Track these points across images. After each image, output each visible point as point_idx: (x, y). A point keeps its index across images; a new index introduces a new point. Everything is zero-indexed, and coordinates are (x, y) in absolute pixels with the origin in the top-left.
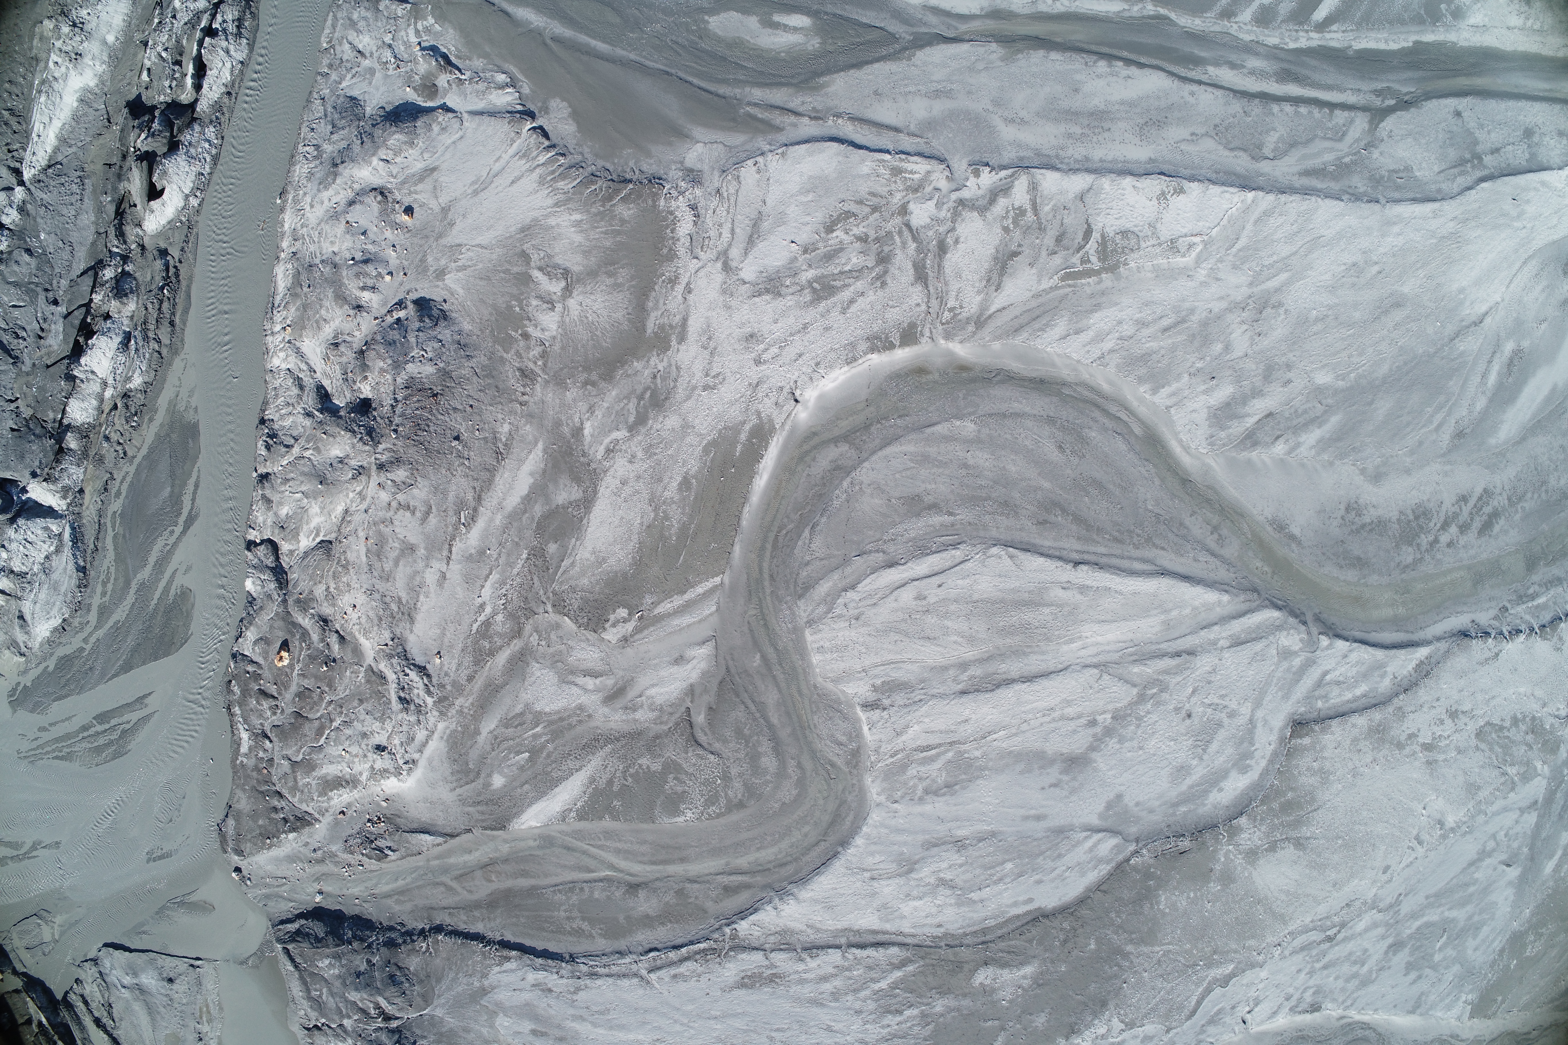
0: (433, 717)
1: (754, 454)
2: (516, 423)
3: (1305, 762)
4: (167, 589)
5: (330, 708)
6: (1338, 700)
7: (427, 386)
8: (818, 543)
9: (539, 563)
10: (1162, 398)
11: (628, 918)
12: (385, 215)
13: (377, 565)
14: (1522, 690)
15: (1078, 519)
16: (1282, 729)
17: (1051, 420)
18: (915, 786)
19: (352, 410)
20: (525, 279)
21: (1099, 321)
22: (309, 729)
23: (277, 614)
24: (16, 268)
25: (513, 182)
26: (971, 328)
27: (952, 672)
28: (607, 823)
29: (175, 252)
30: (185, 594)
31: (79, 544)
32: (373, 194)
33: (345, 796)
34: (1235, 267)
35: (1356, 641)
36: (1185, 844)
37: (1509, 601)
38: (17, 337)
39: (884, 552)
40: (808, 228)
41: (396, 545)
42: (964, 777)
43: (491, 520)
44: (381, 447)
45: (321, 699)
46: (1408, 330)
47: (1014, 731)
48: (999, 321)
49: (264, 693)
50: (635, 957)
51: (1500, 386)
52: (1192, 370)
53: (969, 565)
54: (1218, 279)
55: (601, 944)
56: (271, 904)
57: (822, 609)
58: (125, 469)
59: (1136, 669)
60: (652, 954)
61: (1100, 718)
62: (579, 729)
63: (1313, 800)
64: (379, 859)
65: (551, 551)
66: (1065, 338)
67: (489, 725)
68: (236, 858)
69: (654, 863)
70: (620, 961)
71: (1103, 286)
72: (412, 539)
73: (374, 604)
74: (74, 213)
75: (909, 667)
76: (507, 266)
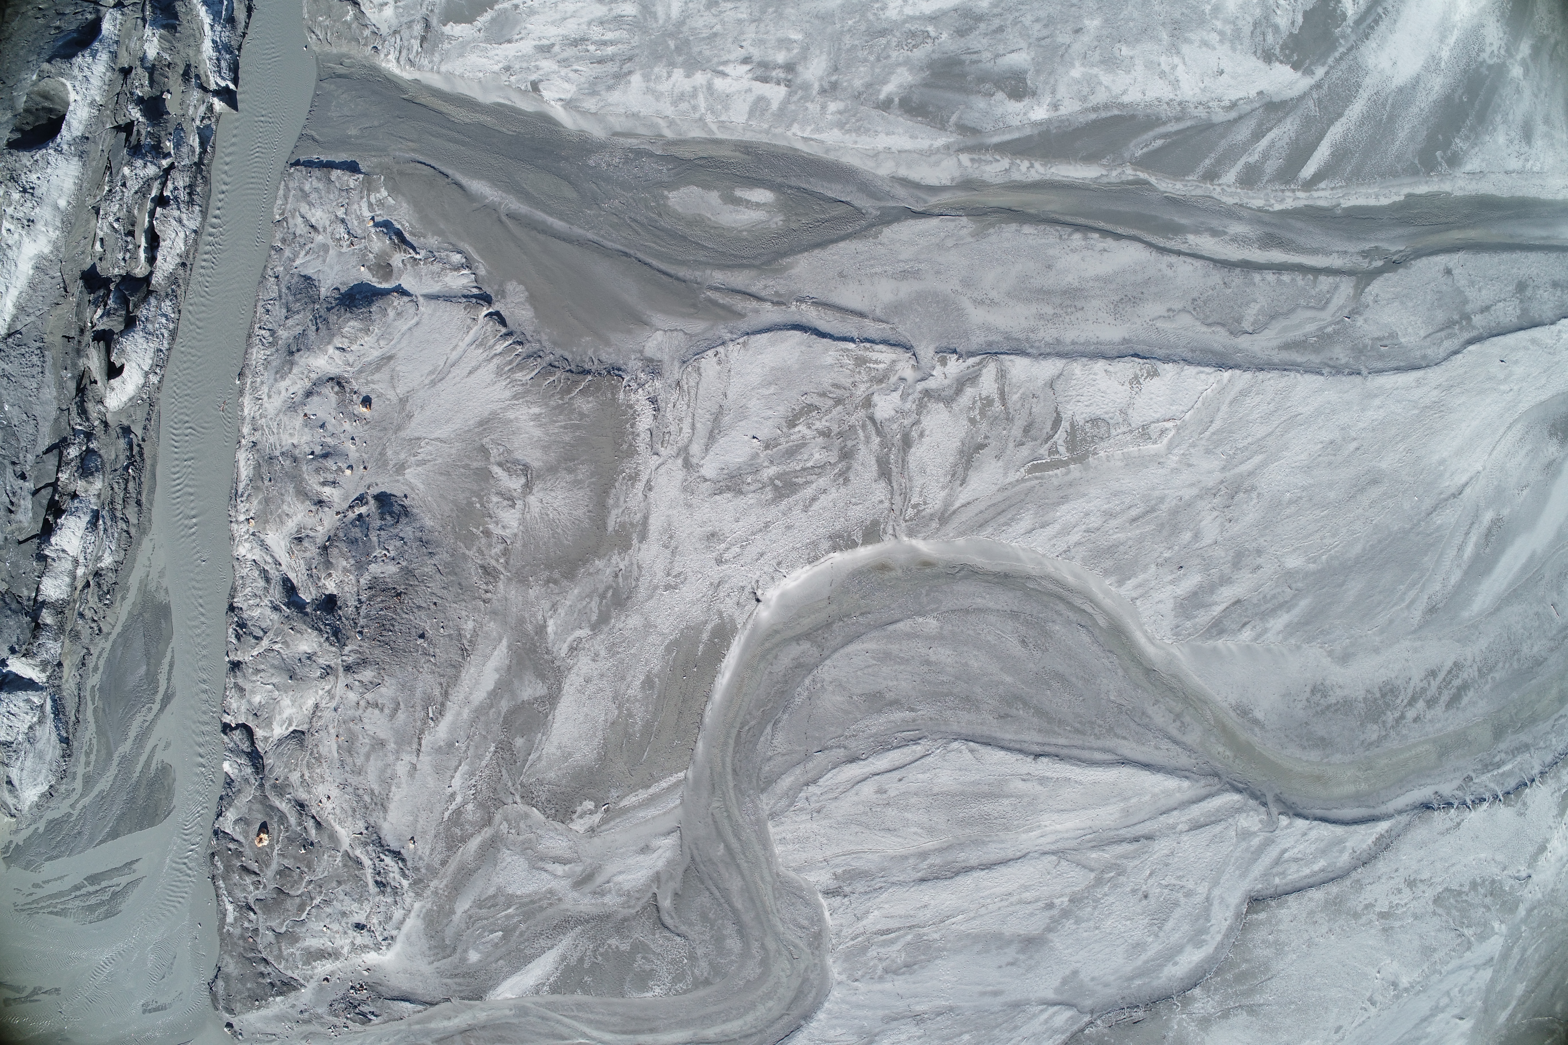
0: (409, 897)
1: (716, 653)
2: (480, 620)
3: (1260, 935)
4: (148, 763)
5: (310, 887)
6: (1295, 876)
7: (390, 586)
8: (780, 738)
9: (507, 756)
10: (1128, 589)
12: (343, 406)
13: (349, 760)
14: (1483, 856)
15: (1040, 712)
16: (1238, 906)
17: (1014, 615)
18: (875, 966)
19: (318, 607)
20: (484, 475)
21: (1066, 513)
22: (291, 905)
23: (255, 797)
25: (470, 373)
26: (934, 525)
27: (911, 861)
28: (579, 997)
29: (138, 430)
30: (165, 770)
31: (61, 716)
32: (330, 384)
33: (328, 966)
34: (1208, 452)
35: (1316, 819)
36: (1140, 1014)
37: (1474, 771)
39: (845, 748)
40: (770, 423)
41: (367, 741)
42: (922, 957)
43: (459, 714)
44: (347, 649)
45: (301, 878)
46: (1384, 508)
47: (972, 915)
48: (964, 517)
49: (245, 869)
51: (1477, 558)
52: (1159, 560)
53: (929, 759)
54: (1190, 465)
57: (784, 803)
58: (101, 645)
59: (1094, 855)
61: (1057, 901)
62: (550, 911)
63: (1267, 969)
64: (363, 1024)
65: (518, 745)
66: (1030, 532)
67: (463, 906)
68: (227, 1015)
69: (624, 1033)
71: (1070, 477)
72: (382, 735)
73: (348, 796)
74: (36, 386)
75: (870, 856)
76: (467, 461)
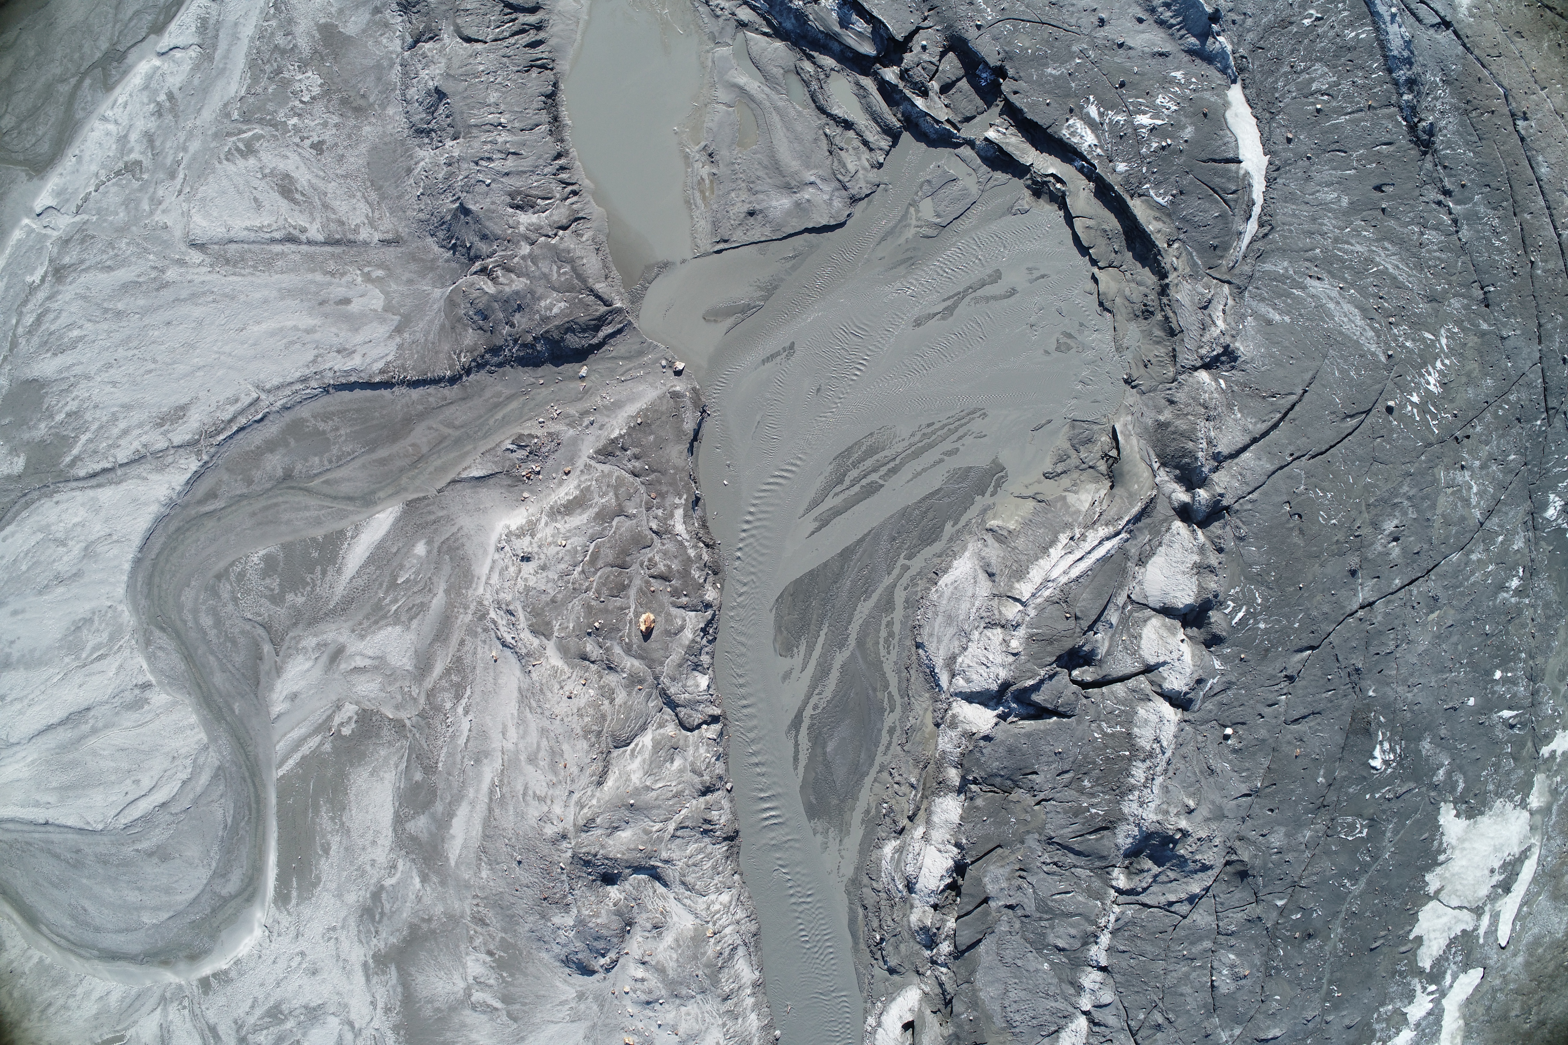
0: (490, 598)
1: (282, 881)
2: (477, 880)
4: (810, 648)
5: (587, 584)
7: (553, 906)
9: (426, 761)
11: (287, 445)
13: (553, 742)
17: (97, 930)
18: (100, 624)
19: (619, 874)
20: (506, 999)
21: (92, 1008)
22: (609, 554)
23: (662, 664)
24: (1073, 932)
27: (100, 724)
28: (319, 533)
29: (880, 973)
31: (928, 671)
33: (563, 495)
38: (1055, 864)
42: (71, 638)
43: (477, 791)
44: (569, 854)
45: (598, 591)
47: (49, 684)
48: (153, 1001)
49: (666, 578)
50: (274, 409)
53: (113, 813)
55: (304, 412)
56: (636, 347)
57: (201, 761)
60: (260, 416)
62: (360, 616)
64: (520, 436)
65: (418, 774)
66: (108, 993)
67: (438, 601)
68: (678, 388)
69: (276, 505)
70: (284, 400)
72: (529, 769)
73: (547, 706)
74: (1010, 994)
75: (129, 724)
76: (526, 1008)
